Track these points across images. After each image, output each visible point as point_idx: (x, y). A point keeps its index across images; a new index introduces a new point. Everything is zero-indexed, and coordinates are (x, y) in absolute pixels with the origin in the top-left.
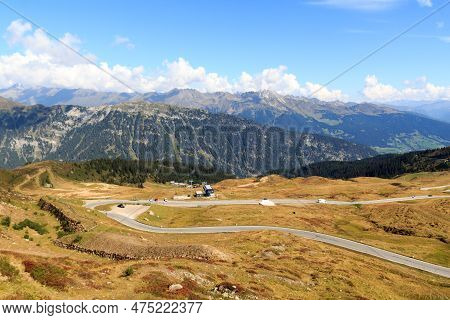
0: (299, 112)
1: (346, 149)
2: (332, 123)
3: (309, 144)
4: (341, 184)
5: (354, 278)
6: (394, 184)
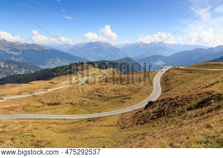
1: (25, 68)
2: (16, 54)
3: (2, 66)
4: (24, 86)
5: (35, 132)
6: (51, 83)
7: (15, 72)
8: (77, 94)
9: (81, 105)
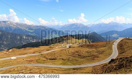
0: (21, 28)
1: (36, 39)
2: (32, 31)
3: (25, 38)
6: (50, 47)
7: (31, 41)
8: (65, 53)
9: (68, 60)
